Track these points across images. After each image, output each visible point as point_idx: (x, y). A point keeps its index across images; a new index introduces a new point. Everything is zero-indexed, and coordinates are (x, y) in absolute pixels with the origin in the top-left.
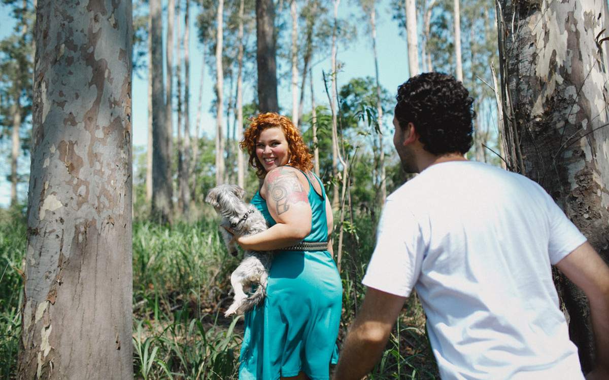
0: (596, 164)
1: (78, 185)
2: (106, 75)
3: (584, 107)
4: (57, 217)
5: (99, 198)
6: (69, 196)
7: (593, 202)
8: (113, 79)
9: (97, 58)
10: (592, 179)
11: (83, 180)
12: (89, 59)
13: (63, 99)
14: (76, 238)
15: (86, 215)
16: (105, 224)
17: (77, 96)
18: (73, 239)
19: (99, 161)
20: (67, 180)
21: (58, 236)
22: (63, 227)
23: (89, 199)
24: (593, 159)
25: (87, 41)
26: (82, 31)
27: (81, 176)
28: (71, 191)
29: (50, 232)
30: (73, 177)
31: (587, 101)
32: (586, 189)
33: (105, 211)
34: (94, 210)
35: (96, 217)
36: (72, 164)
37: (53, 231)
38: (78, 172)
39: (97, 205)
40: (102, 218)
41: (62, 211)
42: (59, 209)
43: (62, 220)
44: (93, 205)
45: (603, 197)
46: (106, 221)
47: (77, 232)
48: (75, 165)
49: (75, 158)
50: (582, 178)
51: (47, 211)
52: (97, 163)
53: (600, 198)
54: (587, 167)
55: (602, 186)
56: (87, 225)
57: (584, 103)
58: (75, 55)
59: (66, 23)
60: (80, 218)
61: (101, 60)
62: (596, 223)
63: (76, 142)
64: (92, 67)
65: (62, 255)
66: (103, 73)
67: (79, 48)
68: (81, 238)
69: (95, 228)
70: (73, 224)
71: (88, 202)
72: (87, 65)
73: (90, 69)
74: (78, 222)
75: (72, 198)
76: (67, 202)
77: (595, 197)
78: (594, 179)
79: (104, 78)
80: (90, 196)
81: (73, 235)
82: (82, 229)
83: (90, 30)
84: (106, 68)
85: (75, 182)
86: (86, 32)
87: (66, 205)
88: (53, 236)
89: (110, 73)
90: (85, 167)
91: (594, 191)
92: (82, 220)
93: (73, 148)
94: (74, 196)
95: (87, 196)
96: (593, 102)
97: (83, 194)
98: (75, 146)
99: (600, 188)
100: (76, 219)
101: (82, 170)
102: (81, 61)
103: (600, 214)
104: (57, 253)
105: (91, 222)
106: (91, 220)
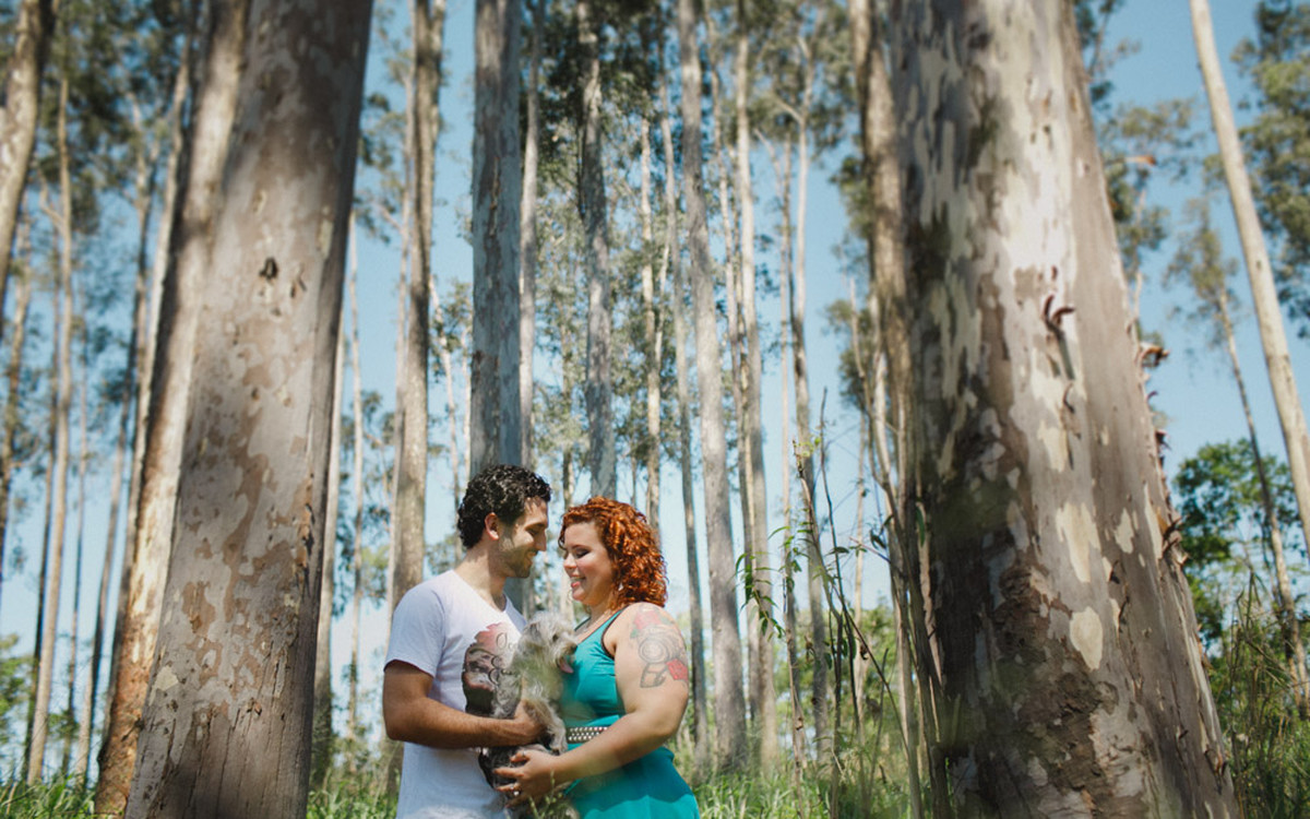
0: (1038, 555)
1: (205, 650)
2: (265, 478)
3: (1012, 445)
4: (169, 699)
5: (237, 670)
6: (189, 667)
7: (1032, 630)
8: (276, 484)
9: (251, 454)
10: (1028, 585)
11: (213, 641)
12: (240, 456)
13: (198, 518)
14: (192, 733)
15: (212, 697)
16: (243, 713)
17: (217, 513)
18: (189, 735)
19: (243, 612)
20: (190, 642)
21: (166, 730)
22: (175, 715)
23: (219, 672)
24: (1032, 545)
25: (238, 429)
26: (233, 416)
27: (211, 636)
28: (193, 659)
29: (159, 724)
30: (198, 637)
31: (1020, 434)
32: (1018, 606)
33: (246, 690)
34: (226, 690)
35: (229, 700)
36: (198, 618)
37: (162, 722)
38: (206, 630)
39: (232, 680)
40: (240, 701)
41: (177, 691)
42: (173, 687)
43: (175, 706)
44: (226, 681)
45: (1052, 618)
46: (246, 707)
47: (195, 724)
48: (203, 619)
49: (204, 608)
50: (1009, 584)
51: (158, 690)
52: (240, 615)
53: (1047, 621)
54: (1018, 562)
55: (1050, 598)
56: (211, 713)
57: (1012, 438)
58: (219, 452)
59: (213, 406)
60: (202, 701)
61: (258, 457)
62: (1037, 671)
63: (208, 584)
64: (243, 466)
65: (169, 759)
66: (260, 475)
67: (226, 441)
68: (200, 733)
69: (226, 717)
70: (190, 710)
71: (217, 676)
72: (236, 465)
73: (240, 471)
74: (198, 709)
75: (193, 670)
76: (185, 676)
77: (1034, 620)
78: (1032, 583)
79: (260, 484)
80: (221, 667)
81: (188, 728)
82: (204, 719)
83: (245, 413)
84: (266, 466)
85: (200, 645)
86: (238, 416)
87: (184, 681)
88: (161, 730)
89: (272, 474)
90: (217, 621)
91: (1033, 607)
92: (205, 705)
93: (203, 592)
94: (196, 667)
95: (216, 668)
96: (1034, 434)
97: (211, 663)
98: (207, 589)
99: (1046, 600)
100: (195, 703)
101: (212, 626)
102: (228, 460)
103: (1043, 653)
104: (162, 757)
105: (220, 708)
106: (219, 704)
